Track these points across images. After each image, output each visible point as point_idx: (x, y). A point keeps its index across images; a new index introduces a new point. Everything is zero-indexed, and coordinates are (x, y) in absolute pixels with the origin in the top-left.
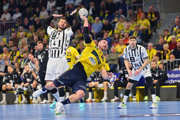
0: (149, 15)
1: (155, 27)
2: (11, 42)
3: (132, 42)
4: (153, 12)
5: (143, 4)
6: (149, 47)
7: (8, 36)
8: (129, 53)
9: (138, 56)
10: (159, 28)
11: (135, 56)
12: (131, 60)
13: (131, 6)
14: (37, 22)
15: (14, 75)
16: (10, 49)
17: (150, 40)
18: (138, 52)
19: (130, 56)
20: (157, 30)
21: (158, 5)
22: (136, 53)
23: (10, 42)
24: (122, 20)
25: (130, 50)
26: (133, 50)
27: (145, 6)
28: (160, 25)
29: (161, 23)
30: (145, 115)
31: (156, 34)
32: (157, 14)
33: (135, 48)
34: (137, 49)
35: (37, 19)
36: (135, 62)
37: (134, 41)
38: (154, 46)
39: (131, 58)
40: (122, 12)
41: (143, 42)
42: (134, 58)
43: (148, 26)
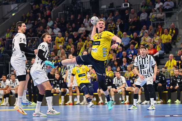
0: (171, 31)
1: (175, 41)
2: (53, 52)
3: (142, 51)
4: (174, 29)
5: (165, 21)
6: (170, 58)
7: (51, 48)
8: (140, 61)
9: (148, 63)
10: (178, 42)
11: (145, 63)
12: (141, 67)
13: (155, 23)
14: (75, 36)
15: (60, 81)
16: (52, 59)
17: (170, 52)
18: (148, 60)
19: (140, 63)
20: (177, 44)
21: (177, 23)
22: (146, 61)
23: (51, 53)
24: (146, 34)
25: (141, 59)
26: (143, 59)
27: (166, 23)
28: (179, 39)
29: (180, 38)
30: (166, 116)
31: (176, 47)
32: (177, 30)
33: (145, 57)
34: (147, 58)
35: (75, 34)
36: (144, 68)
37: (144, 50)
38: (174, 57)
39: (140, 65)
40: (146, 28)
41: (165, 53)
42: (143, 65)
43: (169, 40)
